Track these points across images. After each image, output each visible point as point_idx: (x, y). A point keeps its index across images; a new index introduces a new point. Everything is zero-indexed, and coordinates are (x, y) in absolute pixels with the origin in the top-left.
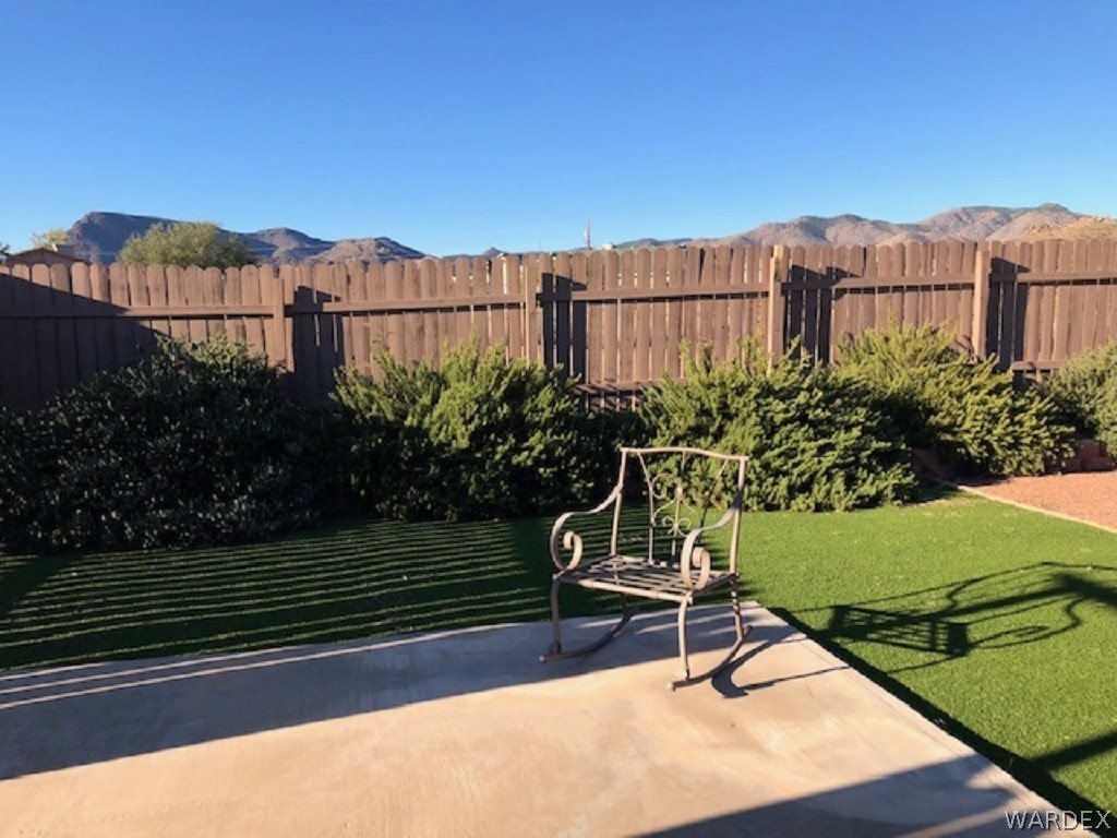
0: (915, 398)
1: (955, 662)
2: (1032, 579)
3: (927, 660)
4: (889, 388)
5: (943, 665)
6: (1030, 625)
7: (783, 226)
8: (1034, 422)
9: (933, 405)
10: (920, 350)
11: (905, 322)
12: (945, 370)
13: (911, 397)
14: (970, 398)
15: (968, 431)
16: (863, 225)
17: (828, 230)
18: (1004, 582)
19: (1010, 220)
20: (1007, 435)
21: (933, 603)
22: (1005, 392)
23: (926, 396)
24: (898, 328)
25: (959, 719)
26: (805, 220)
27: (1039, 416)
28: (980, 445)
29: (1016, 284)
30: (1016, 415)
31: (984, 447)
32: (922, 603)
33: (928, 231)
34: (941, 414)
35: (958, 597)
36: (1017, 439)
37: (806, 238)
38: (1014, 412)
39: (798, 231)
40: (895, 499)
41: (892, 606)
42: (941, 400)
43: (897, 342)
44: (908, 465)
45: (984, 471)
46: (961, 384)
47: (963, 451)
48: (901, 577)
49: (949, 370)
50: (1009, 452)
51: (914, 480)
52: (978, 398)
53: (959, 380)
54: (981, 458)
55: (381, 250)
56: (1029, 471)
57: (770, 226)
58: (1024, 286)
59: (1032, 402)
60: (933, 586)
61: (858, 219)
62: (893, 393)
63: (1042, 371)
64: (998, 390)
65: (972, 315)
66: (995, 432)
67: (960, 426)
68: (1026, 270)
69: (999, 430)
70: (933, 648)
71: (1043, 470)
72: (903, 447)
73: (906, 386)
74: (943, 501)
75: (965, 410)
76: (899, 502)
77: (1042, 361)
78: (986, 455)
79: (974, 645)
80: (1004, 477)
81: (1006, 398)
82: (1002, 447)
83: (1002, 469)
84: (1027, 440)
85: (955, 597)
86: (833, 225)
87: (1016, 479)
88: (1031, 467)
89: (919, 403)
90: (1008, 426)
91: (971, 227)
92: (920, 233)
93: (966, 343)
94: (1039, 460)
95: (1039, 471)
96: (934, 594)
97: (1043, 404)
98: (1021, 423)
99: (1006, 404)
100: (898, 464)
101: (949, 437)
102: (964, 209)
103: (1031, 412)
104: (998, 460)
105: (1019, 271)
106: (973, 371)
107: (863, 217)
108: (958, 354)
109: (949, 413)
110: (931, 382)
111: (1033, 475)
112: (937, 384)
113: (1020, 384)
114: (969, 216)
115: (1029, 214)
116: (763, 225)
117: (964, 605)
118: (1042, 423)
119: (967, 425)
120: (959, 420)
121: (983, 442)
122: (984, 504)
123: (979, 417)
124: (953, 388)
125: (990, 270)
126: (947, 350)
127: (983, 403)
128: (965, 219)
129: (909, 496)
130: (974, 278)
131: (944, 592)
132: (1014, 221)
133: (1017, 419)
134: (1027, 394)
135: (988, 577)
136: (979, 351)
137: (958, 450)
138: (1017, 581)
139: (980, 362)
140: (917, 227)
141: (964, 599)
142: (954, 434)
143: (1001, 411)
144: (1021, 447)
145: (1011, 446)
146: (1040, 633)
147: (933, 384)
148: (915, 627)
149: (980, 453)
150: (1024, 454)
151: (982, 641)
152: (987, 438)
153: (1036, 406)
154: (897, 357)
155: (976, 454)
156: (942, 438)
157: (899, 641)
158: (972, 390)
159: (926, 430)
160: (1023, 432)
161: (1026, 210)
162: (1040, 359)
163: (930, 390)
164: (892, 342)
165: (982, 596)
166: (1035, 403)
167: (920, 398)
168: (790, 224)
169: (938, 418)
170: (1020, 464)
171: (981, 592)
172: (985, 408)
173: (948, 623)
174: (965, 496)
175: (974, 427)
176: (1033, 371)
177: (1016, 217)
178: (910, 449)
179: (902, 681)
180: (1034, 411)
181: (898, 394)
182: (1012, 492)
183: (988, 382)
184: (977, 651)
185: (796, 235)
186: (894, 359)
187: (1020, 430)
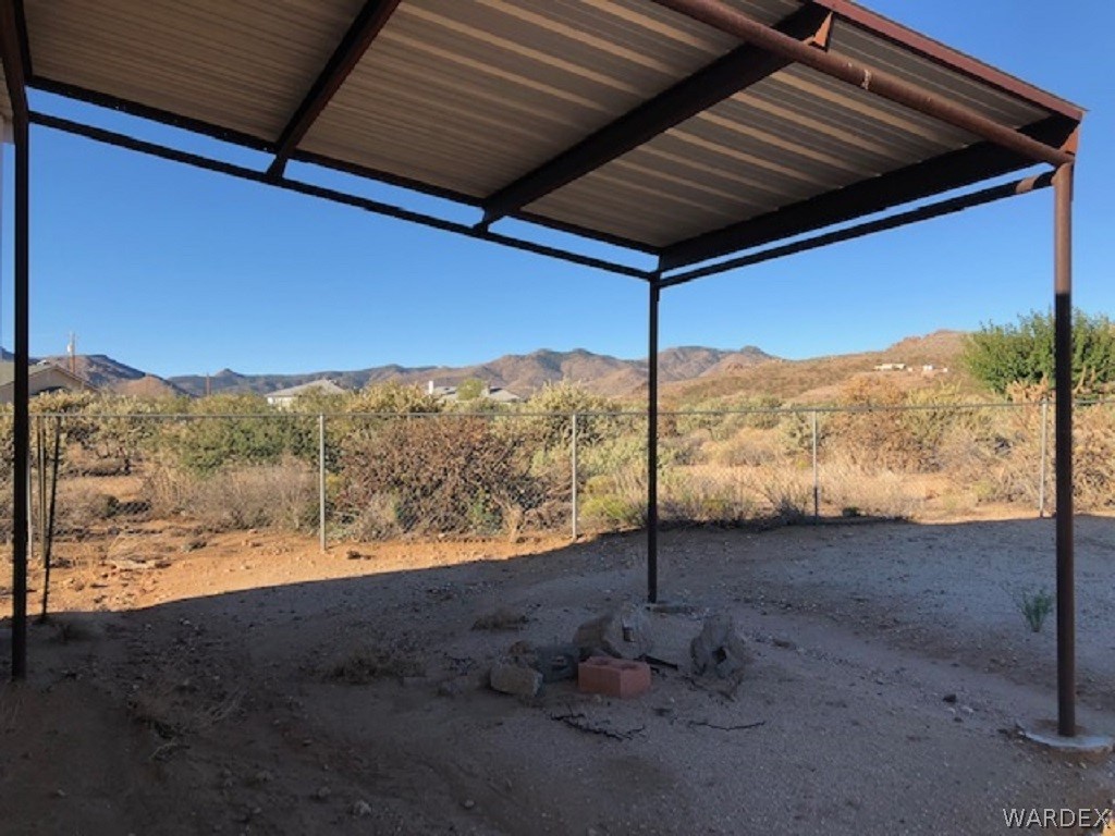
7: (523, 358)
16: (594, 361)
17: (562, 364)
19: (718, 360)
26: (542, 354)
37: (542, 370)
39: (536, 364)
55: (93, 370)
57: (510, 357)
61: (589, 354)
86: (566, 359)
91: (686, 365)
102: (681, 349)
107: (594, 352)
114: (684, 354)
115: (733, 356)
116: (504, 357)
128: (681, 356)
132: (723, 360)
161: (731, 352)
168: (530, 357)
177: (724, 358)
185: (534, 367)
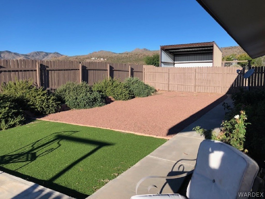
0: (24, 98)
1: (32, 162)
2: (51, 138)
3: (25, 164)
4: (17, 96)
5: (29, 164)
6: (50, 148)
8: (52, 101)
9: (28, 100)
10: (24, 86)
11: (20, 79)
12: (31, 91)
13: (23, 98)
14: (37, 97)
15: (37, 105)
16: (11, 54)
18: (45, 140)
19: (48, 55)
20: (47, 105)
21: (27, 149)
22: (45, 95)
23: (27, 97)
24: (18, 81)
25: (32, 176)
27: (53, 100)
28: (40, 108)
29: (46, 70)
30: (48, 100)
31: (41, 108)
32: (25, 149)
33: (29, 56)
34: (31, 102)
35: (34, 146)
36: (49, 106)
38: (48, 99)
40: (19, 124)
41: (17, 152)
42: (30, 98)
43: (18, 84)
44: (22, 115)
45: (42, 114)
46: (35, 94)
47: (36, 110)
48: (20, 144)
49: (32, 91)
50: (47, 109)
51: (24, 119)
52: (39, 97)
53: (34, 93)
54: (41, 111)
56: (52, 112)
58: (48, 71)
59: (51, 97)
60: (28, 144)
61: (10, 52)
62: (18, 97)
63: (54, 90)
64: (43, 95)
65: (37, 77)
66: (44, 105)
67: (35, 104)
68: (48, 67)
69: (44, 104)
70: (27, 160)
71: (55, 112)
72: (21, 111)
73: (21, 95)
74: (32, 122)
75: (36, 100)
76: (20, 124)
77: (53, 88)
78: (42, 110)
79: (37, 157)
80: (47, 115)
81: (46, 96)
82: (46, 108)
83: (46, 113)
84: (51, 106)
85: (33, 146)
87: (49, 115)
88: (52, 111)
89: (25, 99)
90: (46, 103)
91: (39, 56)
92: (27, 57)
93: (36, 84)
94: (54, 110)
95: (54, 112)
96: (28, 147)
97: (53, 97)
98: (49, 102)
99: (45, 98)
100: (20, 115)
101: (33, 107)
102: (37, 52)
103: (51, 99)
104: (45, 111)
105: (47, 67)
106: (38, 91)
108: (34, 87)
109: (32, 101)
110: (28, 94)
111: (53, 113)
112: (29, 94)
113: (49, 93)
115: (52, 54)
117: (35, 147)
118: (54, 101)
119: (37, 104)
120: (35, 103)
121: (41, 107)
122: (42, 122)
123: (40, 102)
124: (33, 95)
125: (40, 67)
126: (31, 86)
127: (40, 98)
129: (23, 123)
130: (36, 69)
131: (31, 145)
133: (48, 101)
134: (50, 95)
135: (42, 139)
136: (39, 86)
137: (35, 110)
138: (48, 139)
139: (39, 88)
140: (26, 55)
141: (35, 146)
142: (34, 106)
143: (45, 100)
144: (50, 107)
145: (47, 108)
146: (52, 150)
147: (28, 95)
148: (23, 156)
149: (41, 110)
150: (50, 109)
151: (39, 155)
152: (42, 106)
153: (52, 98)
154: (18, 88)
155: (40, 110)
156: (31, 107)
157: (18, 161)
158: (37, 95)
159: (27, 106)
160: (50, 104)
162: (53, 87)
163: (28, 96)
164: (17, 84)
165: (40, 144)
166: (52, 97)
167: (25, 98)
169: (30, 103)
170: (50, 111)
171: (40, 143)
172: (41, 99)
173: (31, 153)
174: (38, 121)
175: (39, 104)
176: (52, 90)
178: (23, 111)
179: (19, 171)
180: (52, 99)
181: (19, 97)
182: (48, 118)
183: (42, 93)
184: (38, 158)
186: (18, 89)
187: (49, 103)
